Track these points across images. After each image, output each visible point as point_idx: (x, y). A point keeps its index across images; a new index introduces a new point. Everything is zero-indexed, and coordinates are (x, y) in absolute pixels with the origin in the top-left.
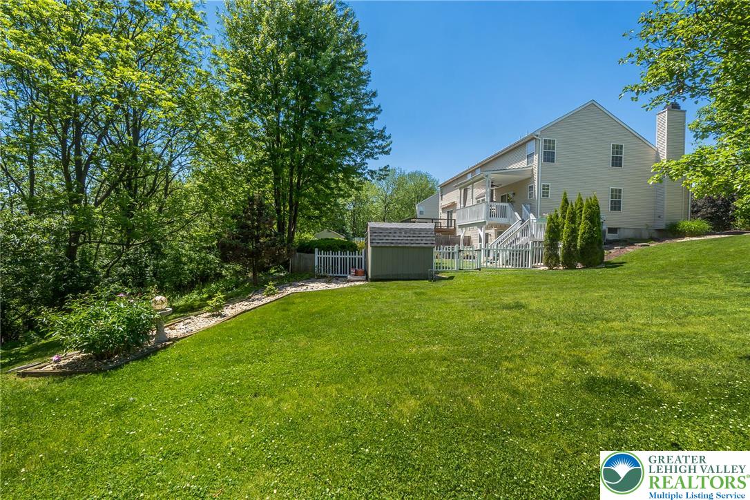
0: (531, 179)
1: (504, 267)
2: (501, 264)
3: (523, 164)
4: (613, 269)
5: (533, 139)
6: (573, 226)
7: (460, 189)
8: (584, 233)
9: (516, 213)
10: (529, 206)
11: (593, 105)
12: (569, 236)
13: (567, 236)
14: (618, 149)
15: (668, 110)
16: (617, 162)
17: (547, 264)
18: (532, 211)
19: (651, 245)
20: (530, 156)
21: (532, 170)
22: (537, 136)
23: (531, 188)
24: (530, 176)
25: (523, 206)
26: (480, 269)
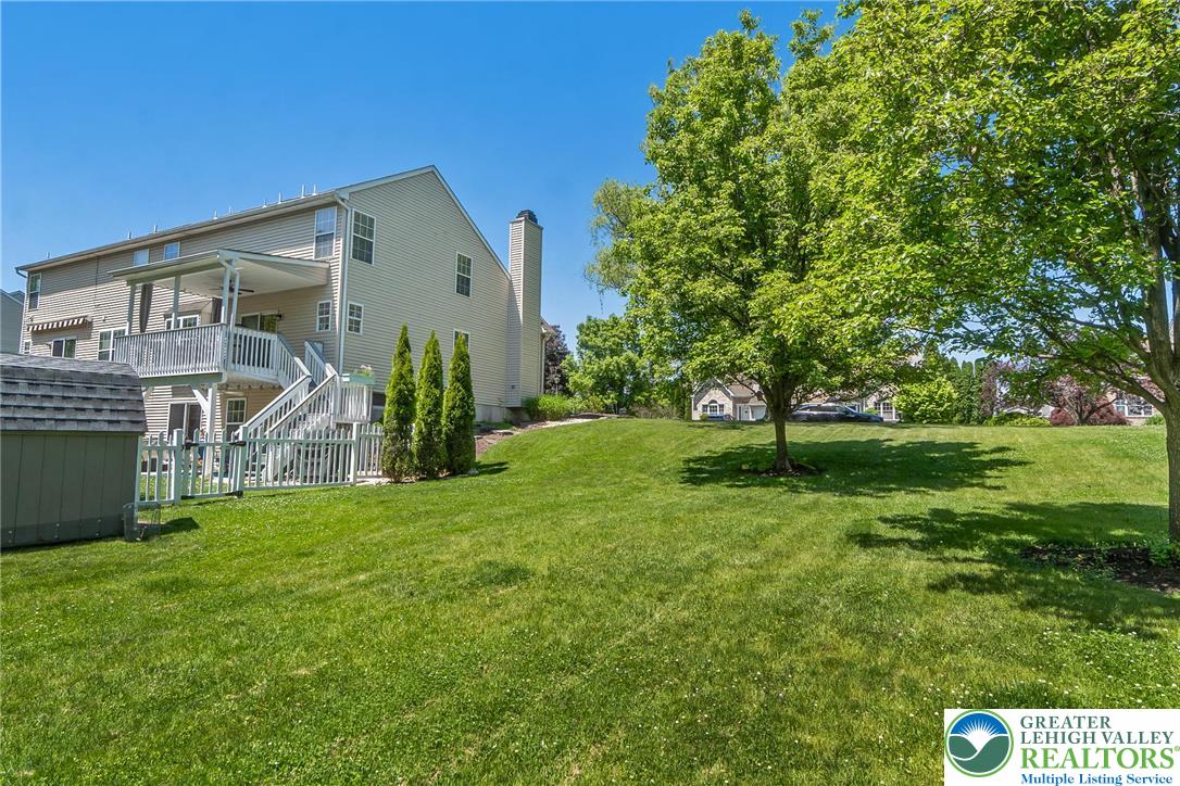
0: (324, 288)
1: (277, 483)
2: (270, 477)
3: (307, 252)
4: (496, 476)
5: (335, 203)
6: (437, 392)
7: (131, 282)
8: (453, 408)
9: (297, 360)
10: (319, 346)
11: (432, 173)
12: (430, 412)
13: (425, 412)
14: (464, 264)
15: (525, 220)
16: (463, 286)
17: (388, 473)
18: (327, 356)
19: (516, 433)
20: (324, 239)
21: (329, 270)
22: (343, 200)
23: (326, 309)
24: (322, 281)
25: (307, 344)
26: (240, 494)
